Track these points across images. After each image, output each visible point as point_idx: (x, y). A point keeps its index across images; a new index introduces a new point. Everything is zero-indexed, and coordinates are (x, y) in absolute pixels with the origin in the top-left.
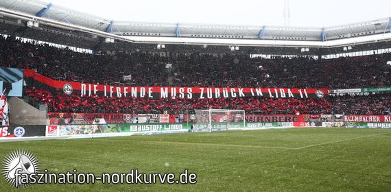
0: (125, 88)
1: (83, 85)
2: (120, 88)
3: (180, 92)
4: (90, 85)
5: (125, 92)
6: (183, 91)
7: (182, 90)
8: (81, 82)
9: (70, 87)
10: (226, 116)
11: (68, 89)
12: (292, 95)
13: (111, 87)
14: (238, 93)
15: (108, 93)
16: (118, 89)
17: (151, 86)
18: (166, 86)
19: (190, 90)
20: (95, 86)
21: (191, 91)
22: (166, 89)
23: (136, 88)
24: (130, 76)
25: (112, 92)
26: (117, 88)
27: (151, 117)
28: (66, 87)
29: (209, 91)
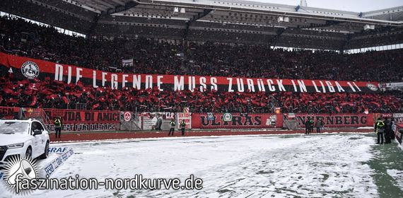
0: (124, 76)
1: (57, 66)
2: (116, 76)
3: (201, 83)
4: (70, 68)
5: (124, 81)
6: (205, 81)
7: (203, 80)
8: (55, 62)
9: (34, 68)
10: (275, 117)
11: (30, 69)
12: (342, 89)
13: (104, 74)
14: (277, 86)
15: (99, 82)
16: (114, 77)
17: (160, 74)
18: (182, 74)
19: (214, 80)
20: (78, 70)
21: (216, 81)
22: (182, 78)
23: (139, 76)
24: (131, 61)
25: (104, 80)
26: (113, 75)
27: (164, 117)
28: (27, 67)
29: (240, 82)
